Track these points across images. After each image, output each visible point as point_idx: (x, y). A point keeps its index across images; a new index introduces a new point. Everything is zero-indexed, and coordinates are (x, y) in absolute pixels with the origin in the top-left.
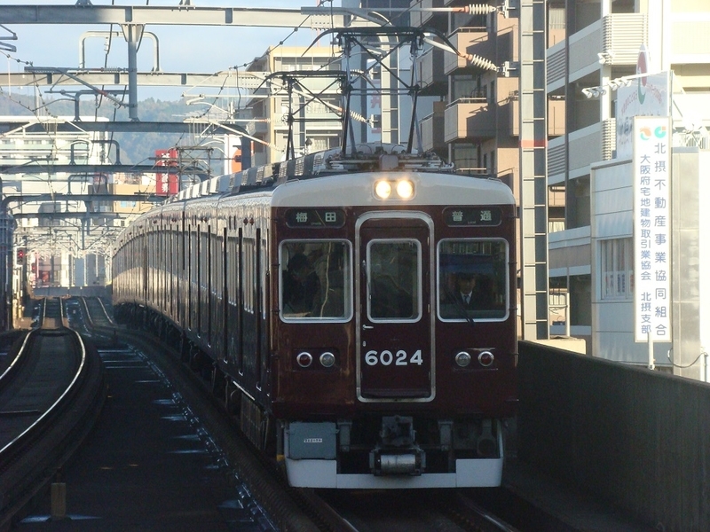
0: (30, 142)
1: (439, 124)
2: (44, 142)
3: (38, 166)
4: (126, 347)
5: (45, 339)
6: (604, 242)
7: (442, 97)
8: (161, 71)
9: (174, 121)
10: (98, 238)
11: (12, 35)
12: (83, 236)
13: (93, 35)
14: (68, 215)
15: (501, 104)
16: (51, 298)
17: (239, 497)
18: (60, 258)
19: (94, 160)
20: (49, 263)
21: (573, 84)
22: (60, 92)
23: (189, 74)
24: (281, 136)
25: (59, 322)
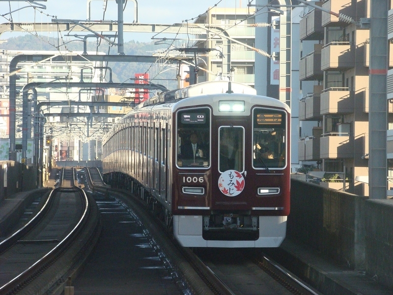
0: (55, 68)
1: (317, 58)
2: (64, 68)
3: (60, 83)
4: (114, 200)
5: (63, 194)
7: (320, 41)
8: (138, 23)
9: (148, 55)
10: (97, 129)
12: (88, 128)
14: (79, 114)
15: (359, 46)
16: (68, 168)
18: (74, 142)
19: (96, 80)
20: (66, 145)
22: (74, 35)
23: (157, 25)
24: (216, 65)
25: (72, 183)
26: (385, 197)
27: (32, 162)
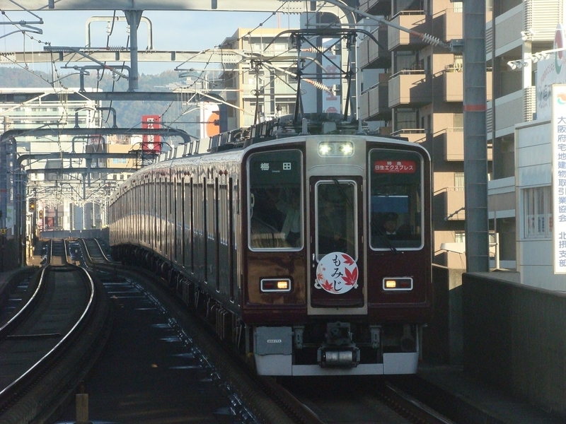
0: (37, 110)
1: (384, 92)
2: (48, 110)
3: (50, 129)
4: (124, 280)
5: (57, 274)
6: (526, 190)
7: (386, 70)
8: (154, 49)
9: (156, 91)
10: (96, 189)
11: (39, 20)
12: (84, 188)
13: (97, 19)
14: (71, 170)
15: (437, 75)
16: (56, 239)
17: (232, 405)
18: (63, 206)
19: (93, 125)
20: (53, 211)
21: (499, 58)
22: (74, 67)
23: (177, 52)
24: (249, 103)
25: (64, 260)
26: (487, 270)
27: (13, 234)
